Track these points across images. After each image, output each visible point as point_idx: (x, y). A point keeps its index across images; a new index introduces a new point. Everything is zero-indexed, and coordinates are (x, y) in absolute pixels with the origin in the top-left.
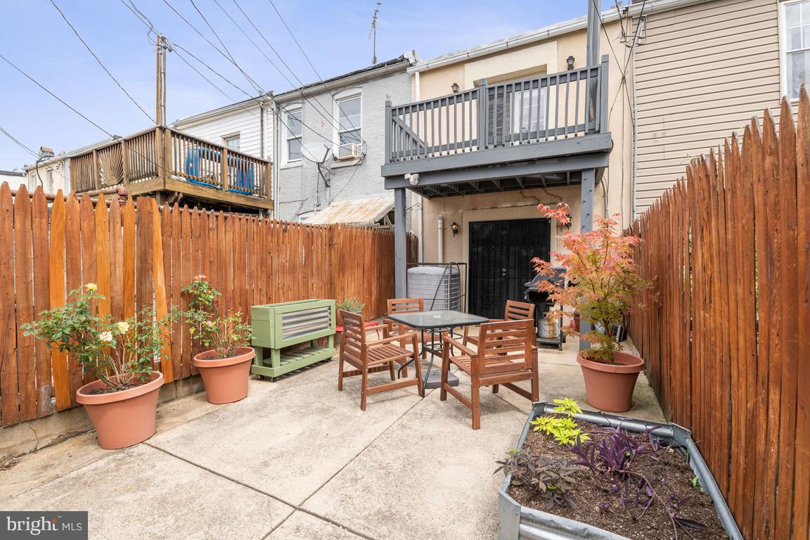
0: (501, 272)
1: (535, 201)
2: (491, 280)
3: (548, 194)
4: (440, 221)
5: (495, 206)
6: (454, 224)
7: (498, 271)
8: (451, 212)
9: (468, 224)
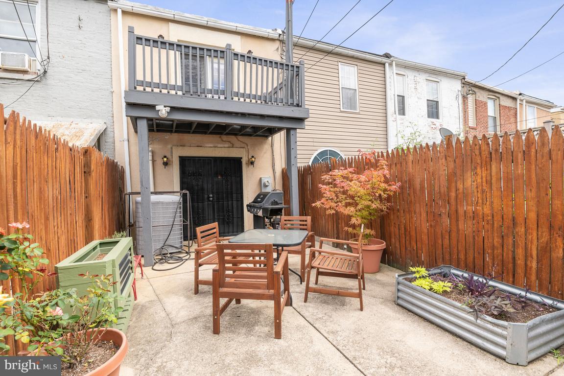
0: (209, 197)
1: (231, 145)
2: (200, 204)
3: (239, 140)
4: (150, 154)
5: (200, 145)
6: (165, 157)
7: (206, 196)
8: (161, 147)
9: (178, 158)
